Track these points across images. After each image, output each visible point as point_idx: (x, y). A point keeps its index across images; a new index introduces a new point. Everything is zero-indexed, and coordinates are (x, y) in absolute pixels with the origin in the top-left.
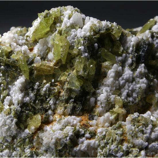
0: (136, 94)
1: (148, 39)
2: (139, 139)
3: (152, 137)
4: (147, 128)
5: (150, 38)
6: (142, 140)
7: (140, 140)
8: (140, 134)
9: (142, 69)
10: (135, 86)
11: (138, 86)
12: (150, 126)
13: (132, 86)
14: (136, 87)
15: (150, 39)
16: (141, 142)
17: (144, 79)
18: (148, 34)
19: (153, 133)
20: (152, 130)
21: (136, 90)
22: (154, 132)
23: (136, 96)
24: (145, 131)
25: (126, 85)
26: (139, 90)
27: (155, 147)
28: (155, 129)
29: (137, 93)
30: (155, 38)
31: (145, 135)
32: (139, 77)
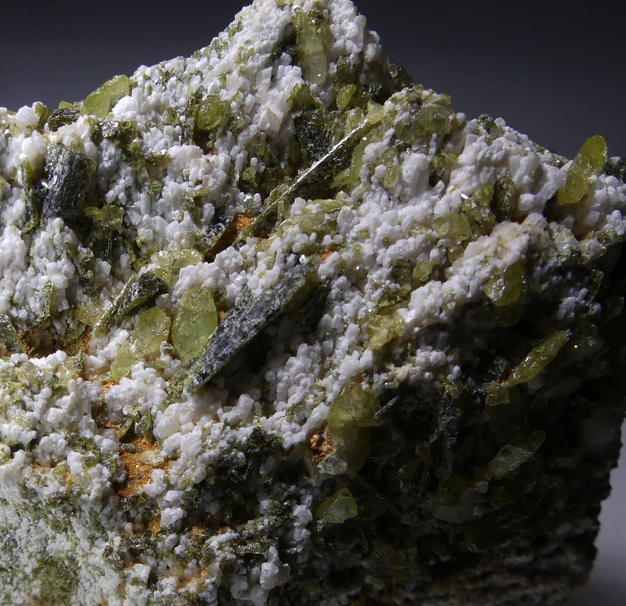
0: (38, 300)
1: (80, 145)
2: (12, 423)
3: (48, 419)
4: (36, 396)
5: (89, 139)
6: (21, 425)
7: (14, 425)
8: (14, 411)
9: (54, 234)
10: (33, 280)
11: (43, 279)
12: (46, 391)
13: (23, 279)
14: (37, 283)
15: (88, 145)
16: (15, 430)
17: (63, 260)
18: (83, 130)
19: (52, 409)
20: (50, 403)
21: (38, 291)
22: (57, 407)
23: (38, 305)
24: (28, 404)
25: (6, 276)
26: (43, 291)
27: (56, 443)
28: (59, 400)
29: (41, 299)
30: (105, 142)
31: (29, 414)
32: (47, 255)
